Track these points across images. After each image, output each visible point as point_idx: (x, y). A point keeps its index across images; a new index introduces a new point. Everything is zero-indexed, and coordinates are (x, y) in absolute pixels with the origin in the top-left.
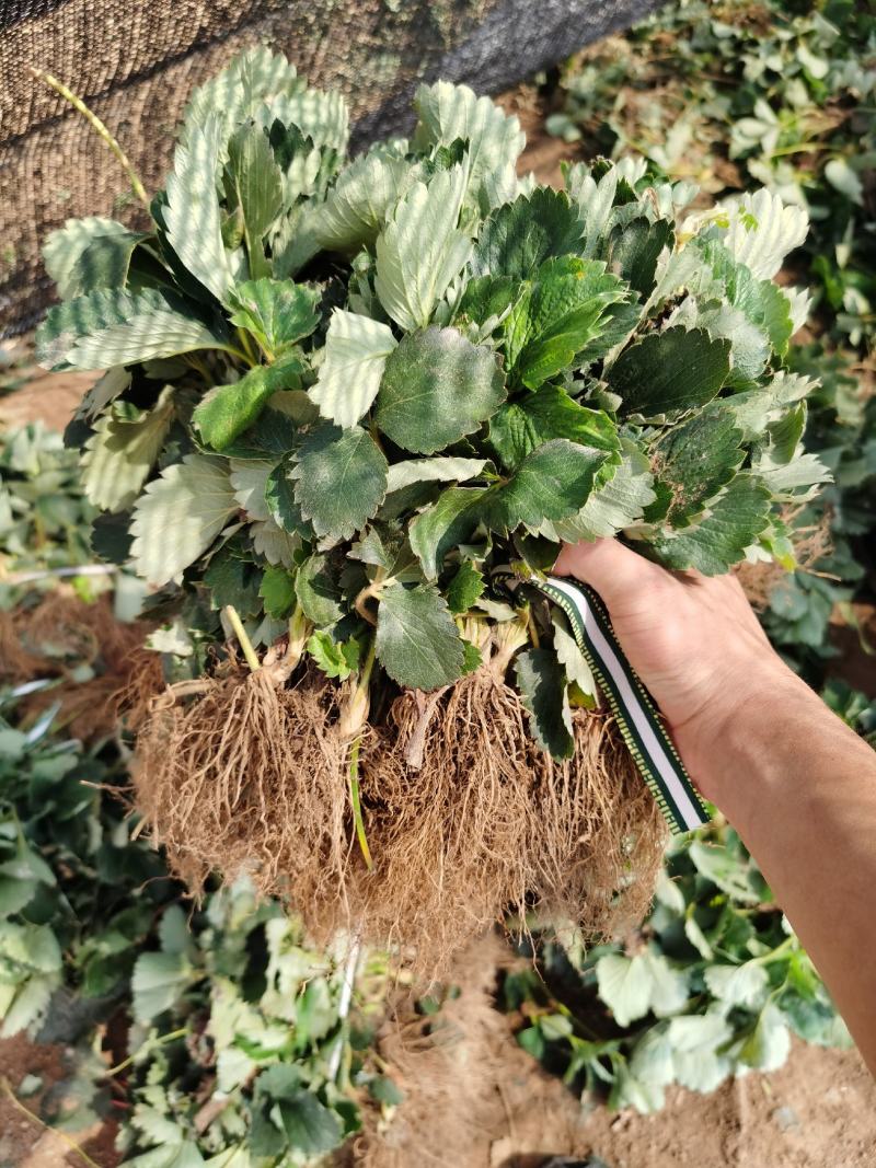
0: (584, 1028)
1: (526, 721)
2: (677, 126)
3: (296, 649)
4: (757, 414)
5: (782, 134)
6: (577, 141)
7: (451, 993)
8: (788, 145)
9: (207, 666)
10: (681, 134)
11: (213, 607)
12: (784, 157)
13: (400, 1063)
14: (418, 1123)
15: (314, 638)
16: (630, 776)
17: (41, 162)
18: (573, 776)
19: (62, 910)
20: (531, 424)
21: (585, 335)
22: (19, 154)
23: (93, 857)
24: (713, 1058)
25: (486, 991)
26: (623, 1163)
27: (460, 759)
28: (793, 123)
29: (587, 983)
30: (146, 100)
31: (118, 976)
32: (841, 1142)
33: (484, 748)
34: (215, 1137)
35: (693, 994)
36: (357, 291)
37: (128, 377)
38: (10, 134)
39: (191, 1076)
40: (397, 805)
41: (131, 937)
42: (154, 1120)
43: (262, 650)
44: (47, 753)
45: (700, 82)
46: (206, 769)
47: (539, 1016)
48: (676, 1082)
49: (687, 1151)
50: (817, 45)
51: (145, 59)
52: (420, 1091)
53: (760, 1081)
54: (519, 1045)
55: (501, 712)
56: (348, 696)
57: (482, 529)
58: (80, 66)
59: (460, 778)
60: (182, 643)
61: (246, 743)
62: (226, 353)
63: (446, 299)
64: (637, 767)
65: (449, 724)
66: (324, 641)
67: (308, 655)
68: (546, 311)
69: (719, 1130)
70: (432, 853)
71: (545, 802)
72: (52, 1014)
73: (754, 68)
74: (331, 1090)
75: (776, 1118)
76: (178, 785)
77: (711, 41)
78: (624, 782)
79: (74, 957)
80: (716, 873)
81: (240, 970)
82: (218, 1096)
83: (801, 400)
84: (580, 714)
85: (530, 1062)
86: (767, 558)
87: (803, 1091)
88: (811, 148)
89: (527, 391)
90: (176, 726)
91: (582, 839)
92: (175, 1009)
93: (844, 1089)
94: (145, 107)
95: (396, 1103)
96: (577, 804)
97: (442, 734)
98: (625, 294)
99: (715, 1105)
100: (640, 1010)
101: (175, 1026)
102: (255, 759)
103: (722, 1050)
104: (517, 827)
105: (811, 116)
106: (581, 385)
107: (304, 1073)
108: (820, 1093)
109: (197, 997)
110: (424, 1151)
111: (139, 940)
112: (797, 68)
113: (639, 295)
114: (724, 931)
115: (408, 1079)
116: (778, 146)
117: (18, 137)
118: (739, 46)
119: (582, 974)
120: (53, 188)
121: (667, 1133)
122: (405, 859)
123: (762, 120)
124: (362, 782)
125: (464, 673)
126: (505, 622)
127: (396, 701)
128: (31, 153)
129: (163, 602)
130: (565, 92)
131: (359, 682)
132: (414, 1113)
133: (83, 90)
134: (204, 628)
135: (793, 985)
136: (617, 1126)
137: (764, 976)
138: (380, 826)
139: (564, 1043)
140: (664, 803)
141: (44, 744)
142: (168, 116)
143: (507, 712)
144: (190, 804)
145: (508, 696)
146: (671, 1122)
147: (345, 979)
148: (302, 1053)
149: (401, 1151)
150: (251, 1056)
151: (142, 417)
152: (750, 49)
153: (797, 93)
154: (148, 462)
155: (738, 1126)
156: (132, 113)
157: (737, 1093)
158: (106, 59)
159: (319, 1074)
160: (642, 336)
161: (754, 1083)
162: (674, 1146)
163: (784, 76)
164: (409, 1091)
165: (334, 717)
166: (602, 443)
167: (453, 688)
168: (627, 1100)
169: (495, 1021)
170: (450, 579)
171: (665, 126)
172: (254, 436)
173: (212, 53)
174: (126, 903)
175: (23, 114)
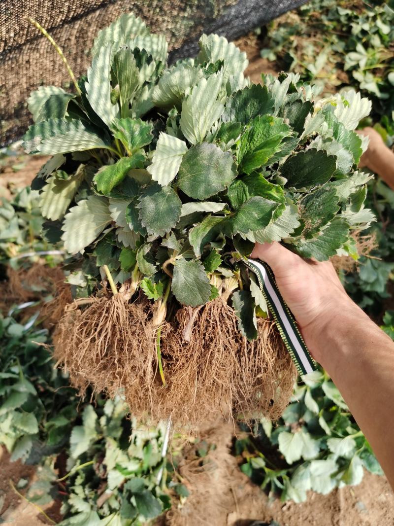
0: (270, 463)
1: (236, 322)
2: (320, 55)
3: (135, 285)
4: (345, 190)
5: (369, 59)
6: (274, 61)
7: (212, 447)
8: (371, 64)
9: (93, 292)
10: (322, 59)
11: (97, 265)
12: (369, 70)
13: (189, 478)
14: (196, 505)
15: (143, 281)
16: (281, 349)
17: (30, 56)
18: (255, 348)
19: (39, 406)
20: (247, 189)
21: (273, 150)
22: (20, 53)
23: (53, 382)
24: (329, 479)
25: (227, 446)
26: (287, 525)
27: (207, 338)
28: (374, 55)
29: (273, 444)
30: (78, 29)
31: (63, 436)
32: (386, 518)
33: (218, 333)
34: (106, 510)
35: (321, 450)
36: (171, 126)
37: (64, 159)
38: (17, 44)
39: (96, 482)
40: (177, 357)
41: (69, 418)
42: (77, 502)
43: (119, 285)
44: (33, 335)
45: (331, 34)
46: (90, 338)
47: (250, 458)
48: (312, 489)
49: (316, 521)
50: (385, 19)
51: (79, 11)
52: (197, 491)
53: (349, 490)
54: (241, 471)
55: (226, 318)
56: (157, 308)
57: (222, 235)
58: (50, 13)
59: (206, 347)
60: (82, 281)
61: (110, 327)
62: (108, 150)
63: (211, 131)
64: (285, 345)
65: (203, 323)
66: (148, 283)
67: (140, 288)
68: (256, 139)
69: (331, 511)
70: (192, 380)
71: (243, 359)
72: (33, 453)
73: (356, 29)
74: (158, 489)
75: (357, 506)
76: (77, 345)
77: (337, 16)
78: (278, 351)
79: (43, 427)
80: (334, 397)
81: (119, 434)
82: (108, 492)
83: (364, 185)
84: (260, 320)
85: (246, 478)
86: (346, 254)
87: (369, 495)
88: (381, 66)
89: (245, 174)
90: (77, 318)
91: (259, 376)
92: (89, 452)
93: (387, 494)
94: (77, 32)
95: (187, 496)
96: (257, 360)
97: (199, 327)
98: (292, 133)
99: (329, 500)
100: (298, 458)
101: (88, 459)
102: (113, 335)
103: (333, 476)
104: (230, 369)
105: (382, 52)
106: (269, 173)
107: (146, 482)
108: (376, 496)
109: (99, 446)
110: (198, 517)
111: (72, 420)
112: (376, 29)
113: (298, 134)
114: (337, 423)
115: (193, 486)
116: (366, 65)
117: (20, 45)
118: (350, 19)
119: (271, 440)
120: (35, 69)
121: (306, 512)
122: (180, 382)
123: (360, 53)
124: (161, 347)
125: (211, 300)
126: (228, 278)
127: (179, 311)
128: (25, 52)
129: (73, 262)
130: (270, 38)
131: (162, 301)
132: (194, 501)
133: (51, 24)
134: (92, 275)
135: (366, 447)
136: (285, 508)
137: (354, 443)
138: (168, 367)
139: (261, 470)
140: (296, 361)
141: (32, 331)
142: (88, 37)
143: (229, 318)
144: (83, 353)
145: (230, 311)
146: (309, 507)
147: (165, 439)
148: (145, 472)
149: (188, 517)
150: (123, 474)
151: (69, 178)
152: (355, 20)
153: (376, 41)
154: (70, 198)
155: (339, 510)
156: (71, 35)
157: (339, 495)
158: (62, 10)
159: (153, 482)
160: (296, 153)
161: (347, 491)
162: (310, 518)
163: (370, 33)
164: (192, 491)
165: (151, 316)
166: (277, 199)
167: (205, 306)
168: (289, 496)
169: (232, 460)
170: (206, 257)
171: (315, 55)
172: (121, 189)
173: (108, 8)
174: (67, 403)
175: (23, 34)
